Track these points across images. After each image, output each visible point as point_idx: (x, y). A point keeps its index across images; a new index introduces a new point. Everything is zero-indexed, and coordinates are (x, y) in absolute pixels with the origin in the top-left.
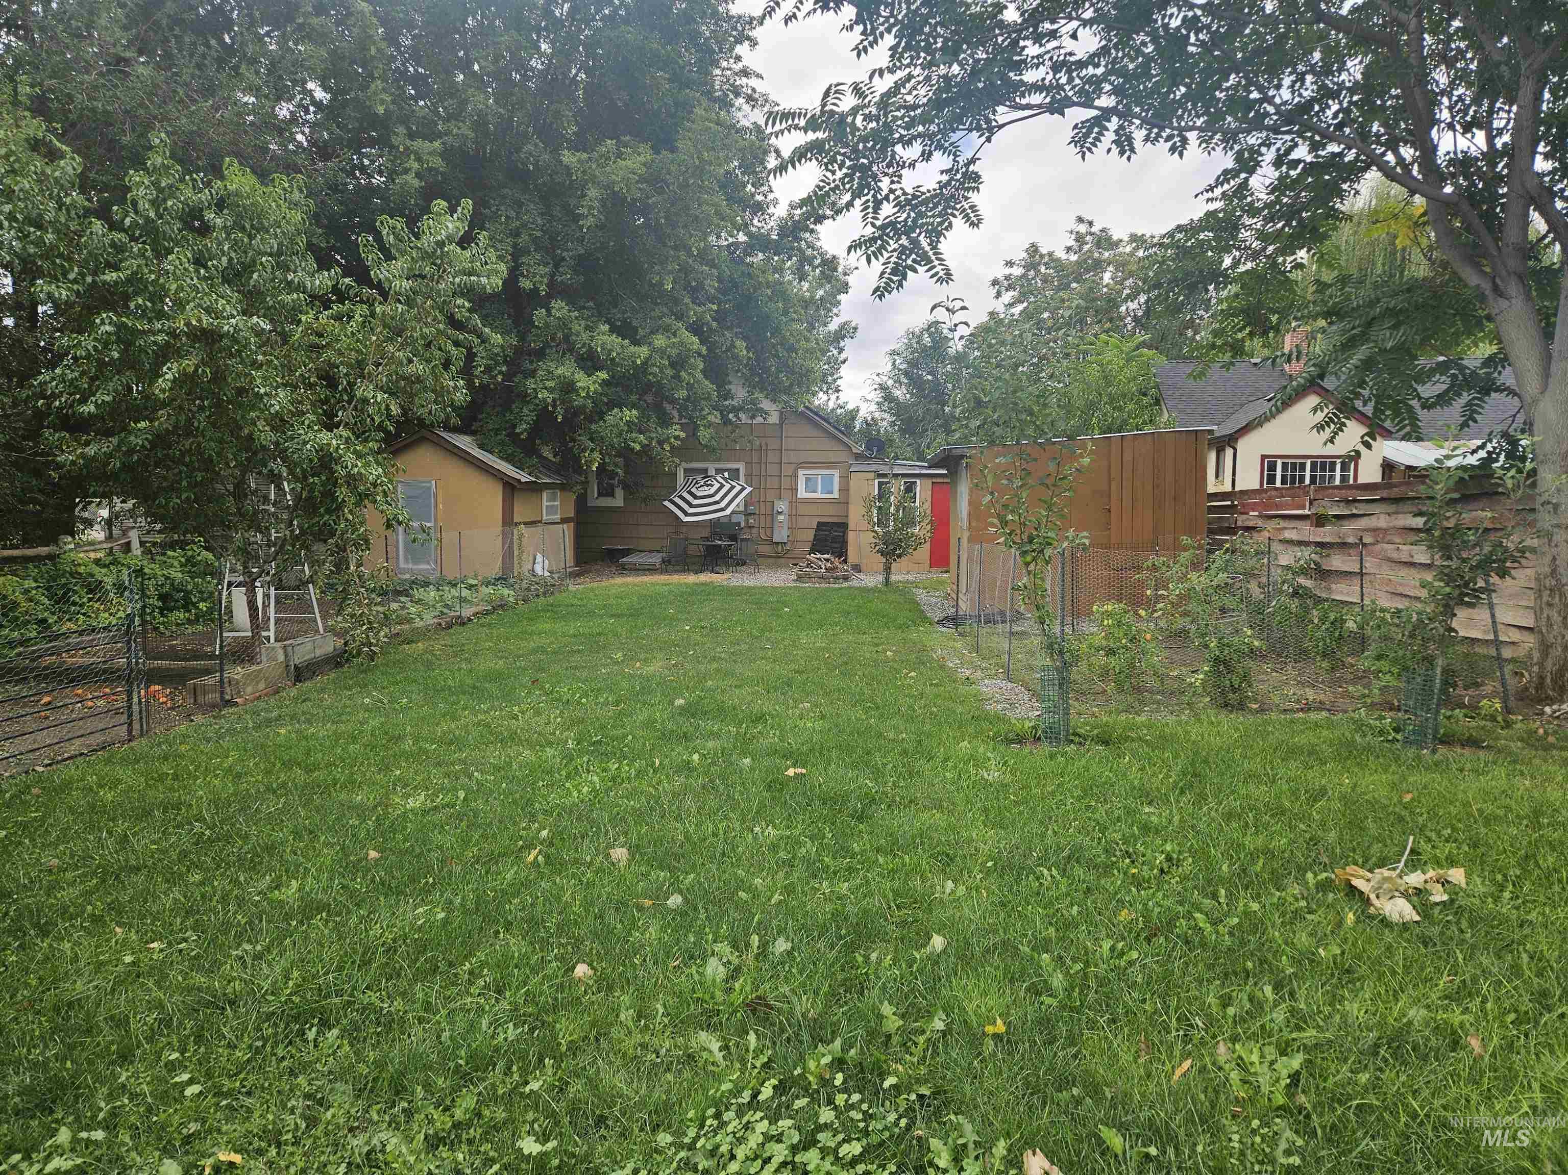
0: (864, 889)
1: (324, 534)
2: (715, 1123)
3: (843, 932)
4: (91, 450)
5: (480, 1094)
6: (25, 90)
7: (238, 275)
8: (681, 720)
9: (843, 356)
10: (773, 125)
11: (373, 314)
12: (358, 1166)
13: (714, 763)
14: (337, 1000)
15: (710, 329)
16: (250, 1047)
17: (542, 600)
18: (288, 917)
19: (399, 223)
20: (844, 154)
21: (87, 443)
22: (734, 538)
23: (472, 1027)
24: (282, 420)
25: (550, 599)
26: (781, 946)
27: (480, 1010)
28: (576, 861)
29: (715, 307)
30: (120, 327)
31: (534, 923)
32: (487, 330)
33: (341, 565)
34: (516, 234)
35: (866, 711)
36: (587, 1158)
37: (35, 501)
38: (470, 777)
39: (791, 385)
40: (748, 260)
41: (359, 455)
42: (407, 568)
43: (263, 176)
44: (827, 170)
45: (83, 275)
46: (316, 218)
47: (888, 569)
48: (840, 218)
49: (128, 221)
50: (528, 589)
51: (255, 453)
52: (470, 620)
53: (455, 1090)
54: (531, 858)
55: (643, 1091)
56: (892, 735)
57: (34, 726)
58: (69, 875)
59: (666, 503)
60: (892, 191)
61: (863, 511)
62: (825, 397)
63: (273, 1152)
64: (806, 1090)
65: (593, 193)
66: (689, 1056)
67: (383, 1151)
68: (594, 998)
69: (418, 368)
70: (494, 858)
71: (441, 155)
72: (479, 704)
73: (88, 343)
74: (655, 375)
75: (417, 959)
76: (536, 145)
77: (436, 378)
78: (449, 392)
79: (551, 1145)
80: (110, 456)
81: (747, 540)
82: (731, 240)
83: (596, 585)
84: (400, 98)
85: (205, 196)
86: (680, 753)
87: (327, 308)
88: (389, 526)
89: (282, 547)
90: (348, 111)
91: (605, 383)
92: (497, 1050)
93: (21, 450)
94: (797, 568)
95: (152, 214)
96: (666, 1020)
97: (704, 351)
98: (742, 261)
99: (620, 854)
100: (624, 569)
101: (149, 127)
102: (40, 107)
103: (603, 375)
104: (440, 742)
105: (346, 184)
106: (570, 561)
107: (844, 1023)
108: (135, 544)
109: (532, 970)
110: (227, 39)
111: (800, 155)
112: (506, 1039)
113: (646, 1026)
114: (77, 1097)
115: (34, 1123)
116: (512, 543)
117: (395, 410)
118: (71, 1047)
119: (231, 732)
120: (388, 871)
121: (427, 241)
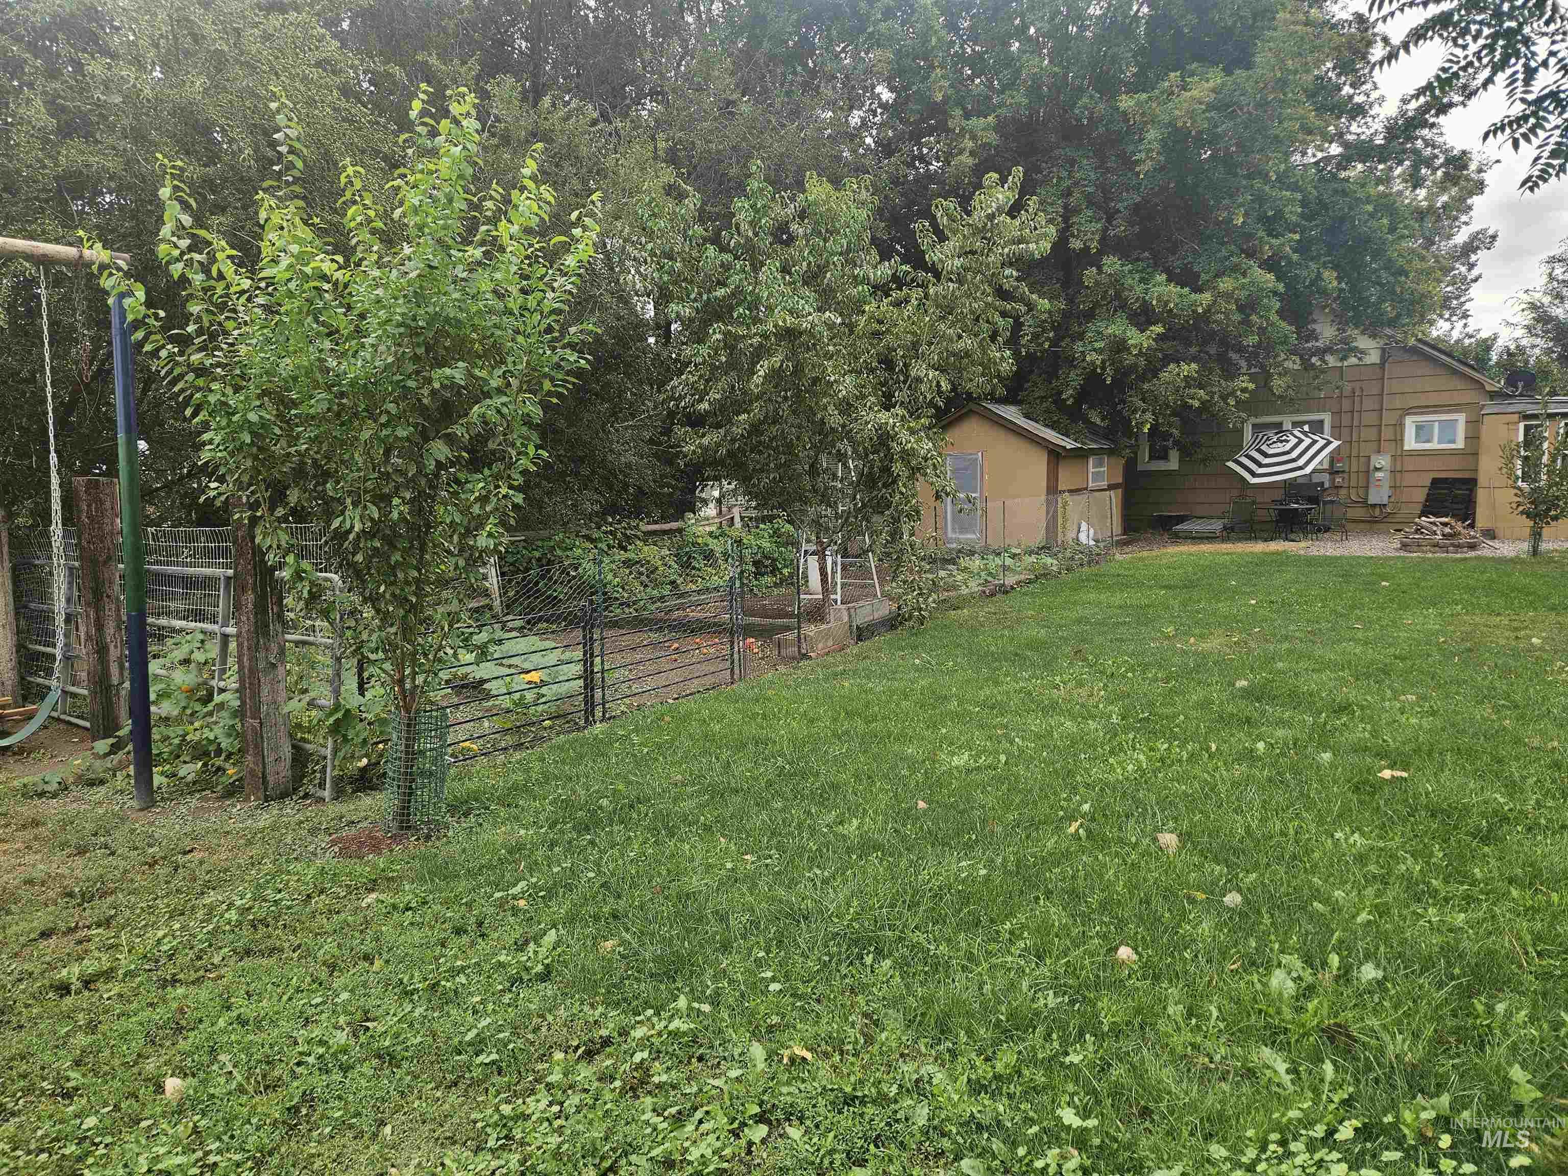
0: (1488, 925)
1: (881, 505)
2: (1280, 1150)
3: (1457, 971)
4: (705, 441)
5: (1020, 1052)
6: (662, 145)
7: (815, 276)
8: (1242, 703)
9: (1475, 272)
10: (1380, 7)
11: (926, 296)
12: (908, 1090)
13: (1283, 754)
14: (889, 933)
15: (1290, 262)
16: (819, 959)
17: (1086, 569)
18: (849, 850)
19: (951, 204)
20: (1481, 23)
21: (704, 435)
22: (1314, 500)
23: (1012, 986)
24: (848, 404)
25: (1095, 569)
26: (1369, 972)
27: (1021, 971)
28: (1121, 841)
29: (1297, 237)
30: (726, 334)
31: (1075, 895)
32: (1034, 296)
33: (895, 534)
34: (1068, 193)
35: (1497, 709)
36: (1130, 1146)
37: (669, 485)
38: (1012, 742)
39: (1399, 316)
40: (1343, 174)
41: (912, 432)
42: (955, 537)
43: (836, 182)
44: (1456, 45)
45: (700, 294)
46: (879, 212)
47: (1536, 536)
48: (1474, 100)
49: (732, 243)
50: (1072, 558)
51: (826, 436)
52: (1012, 588)
53: (996, 1043)
54: (1072, 830)
55: (1194, 1094)
56: (1536, 742)
57: (668, 667)
58: (689, 789)
59: (1230, 464)
60: (1552, 54)
61: (1500, 463)
62: (1446, 326)
63: (837, 1058)
64: (1400, 1143)
65: (1152, 134)
66: (1249, 1070)
67: (930, 1082)
68: (1138, 984)
69: (967, 342)
70: (1034, 825)
71: (994, 129)
72: (1021, 670)
73: (704, 350)
74: (1219, 323)
75: (961, 910)
76: (1091, 97)
77: (984, 352)
78: (995, 363)
79: (1092, 1123)
80: (718, 445)
81: (1332, 502)
82: (1320, 155)
83: (1145, 554)
84: (959, 82)
85: (791, 210)
86: (1240, 739)
87: (887, 295)
88: (938, 497)
89: (847, 519)
90: (911, 105)
91: (1160, 338)
92: (1037, 1014)
93: (660, 444)
94: (1399, 535)
95: (750, 234)
96: (1222, 1025)
97: (1281, 288)
98: (1334, 176)
99: (1169, 839)
100: (1177, 538)
101: (749, 156)
102: (672, 159)
103: (1158, 329)
104: (983, 705)
105: (906, 176)
106: (1117, 528)
107: (1454, 1077)
108: (737, 519)
109: (1073, 942)
110: (811, 64)
111: (1418, 35)
112: (1046, 1005)
113: (1198, 1026)
114: (692, 972)
115: (663, 987)
116: (1056, 511)
117: (945, 386)
118: (688, 931)
119: (806, 681)
120: (935, 821)
121: (978, 217)
